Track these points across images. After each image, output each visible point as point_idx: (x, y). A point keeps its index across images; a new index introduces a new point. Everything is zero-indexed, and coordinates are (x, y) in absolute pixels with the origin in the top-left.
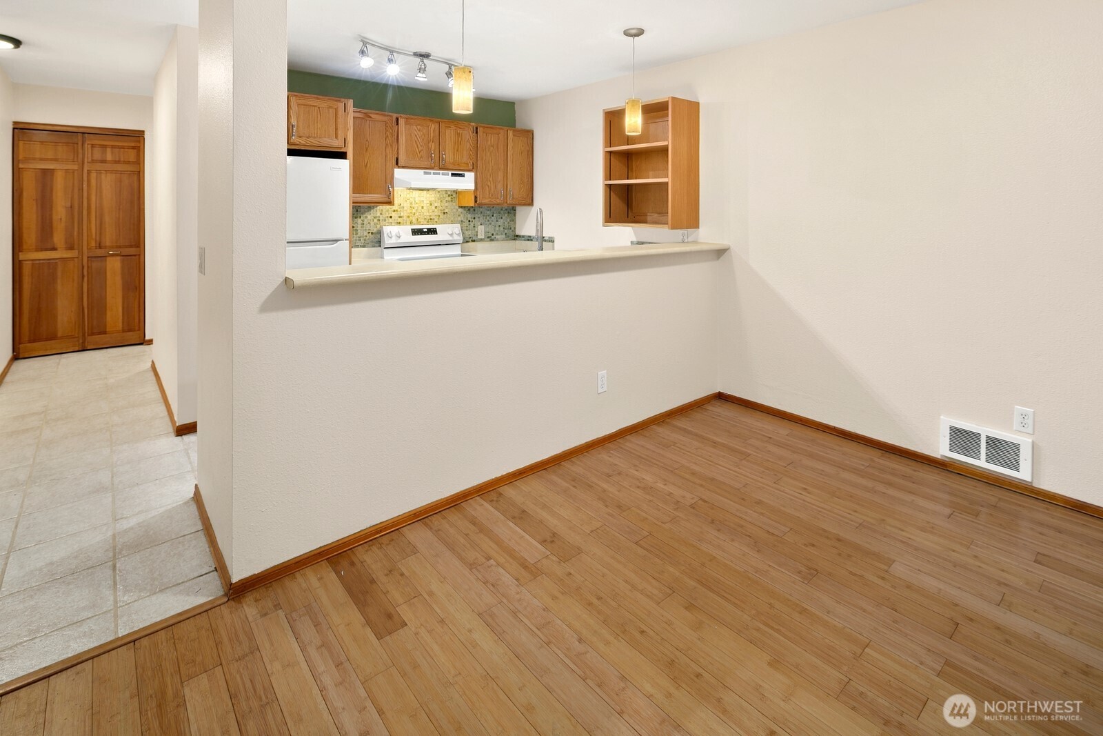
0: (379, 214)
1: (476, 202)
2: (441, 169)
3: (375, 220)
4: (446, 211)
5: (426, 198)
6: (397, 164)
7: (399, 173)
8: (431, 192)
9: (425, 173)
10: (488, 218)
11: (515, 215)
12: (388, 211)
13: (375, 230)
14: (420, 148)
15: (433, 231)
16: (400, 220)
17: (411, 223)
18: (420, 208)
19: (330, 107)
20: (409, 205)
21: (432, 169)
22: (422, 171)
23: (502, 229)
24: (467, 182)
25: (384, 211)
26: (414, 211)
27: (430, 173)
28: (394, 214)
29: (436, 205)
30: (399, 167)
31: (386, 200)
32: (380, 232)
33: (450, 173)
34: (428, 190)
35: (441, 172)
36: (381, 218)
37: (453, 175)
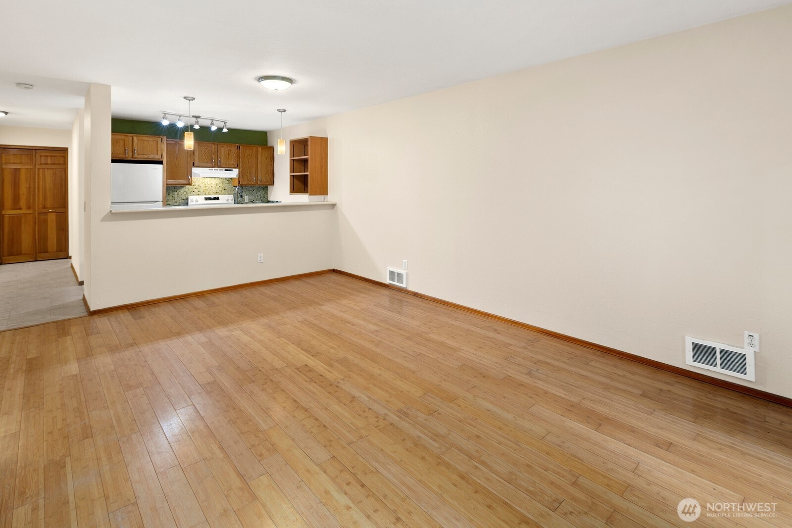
0: (187, 190)
1: (239, 183)
2: (219, 167)
3: (185, 193)
4: (226, 188)
5: (214, 182)
6: (194, 165)
7: (194, 170)
8: (217, 179)
9: (209, 170)
10: (251, 192)
11: (267, 190)
12: (192, 188)
13: (185, 198)
14: (207, 157)
15: (217, 199)
16: (199, 193)
17: (205, 194)
18: (210, 187)
19: (154, 140)
20: (204, 186)
21: (214, 167)
22: (208, 168)
23: (259, 197)
24: (234, 173)
25: (190, 188)
26: (207, 188)
27: (212, 170)
28: (195, 190)
29: (220, 185)
30: (195, 167)
31: (188, 183)
32: (187, 199)
33: (224, 169)
34: (215, 178)
35: (219, 169)
36: (188, 192)
37: (225, 170)
